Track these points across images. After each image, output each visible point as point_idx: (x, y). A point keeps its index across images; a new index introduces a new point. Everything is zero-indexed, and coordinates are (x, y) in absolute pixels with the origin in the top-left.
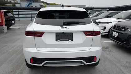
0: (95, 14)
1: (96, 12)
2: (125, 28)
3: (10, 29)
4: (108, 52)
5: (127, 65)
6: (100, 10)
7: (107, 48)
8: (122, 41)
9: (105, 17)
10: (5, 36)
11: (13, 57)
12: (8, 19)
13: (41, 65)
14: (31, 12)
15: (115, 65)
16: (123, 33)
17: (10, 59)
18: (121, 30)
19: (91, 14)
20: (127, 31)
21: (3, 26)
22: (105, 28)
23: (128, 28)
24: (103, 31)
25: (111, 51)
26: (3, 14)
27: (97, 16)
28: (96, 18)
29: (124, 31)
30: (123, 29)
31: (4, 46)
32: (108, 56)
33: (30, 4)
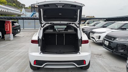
0: (93, 24)
1: (94, 21)
2: (114, 38)
3: (16, 37)
4: (100, 58)
5: (115, 69)
6: (98, 20)
7: (100, 55)
8: (113, 49)
9: (101, 27)
10: (11, 43)
11: (18, 60)
12: (15, 28)
13: (42, 66)
14: (35, 21)
15: (105, 69)
16: (112, 42)
17: (16, 63)
18: (111, 40)
19: (89, 23)
20: (115, 40)
21: (10, 34)
22: (99, 37)
23: (116, 38)
24: (98, 39)
25: (103, 58)
26: (11, 24)
27: (94, 25)
28: (93, 27)
29: (113, 40)
30: (112, 38)
31: (11, 52)
32: (100, 62)
33: (34, 14)
